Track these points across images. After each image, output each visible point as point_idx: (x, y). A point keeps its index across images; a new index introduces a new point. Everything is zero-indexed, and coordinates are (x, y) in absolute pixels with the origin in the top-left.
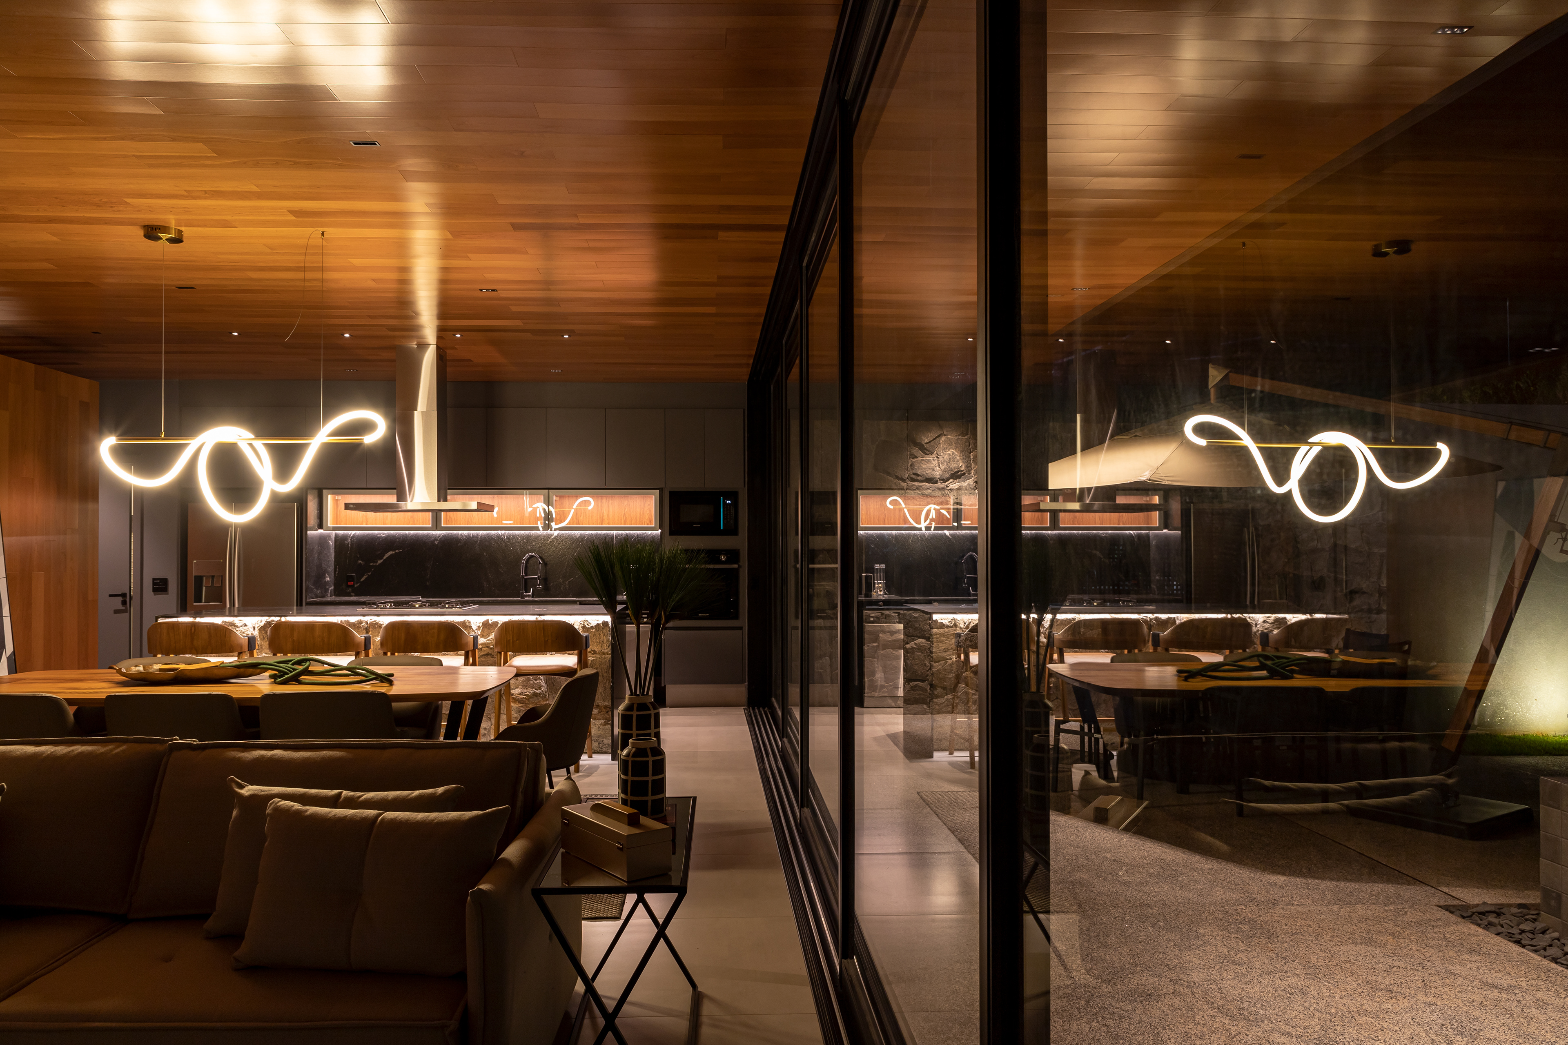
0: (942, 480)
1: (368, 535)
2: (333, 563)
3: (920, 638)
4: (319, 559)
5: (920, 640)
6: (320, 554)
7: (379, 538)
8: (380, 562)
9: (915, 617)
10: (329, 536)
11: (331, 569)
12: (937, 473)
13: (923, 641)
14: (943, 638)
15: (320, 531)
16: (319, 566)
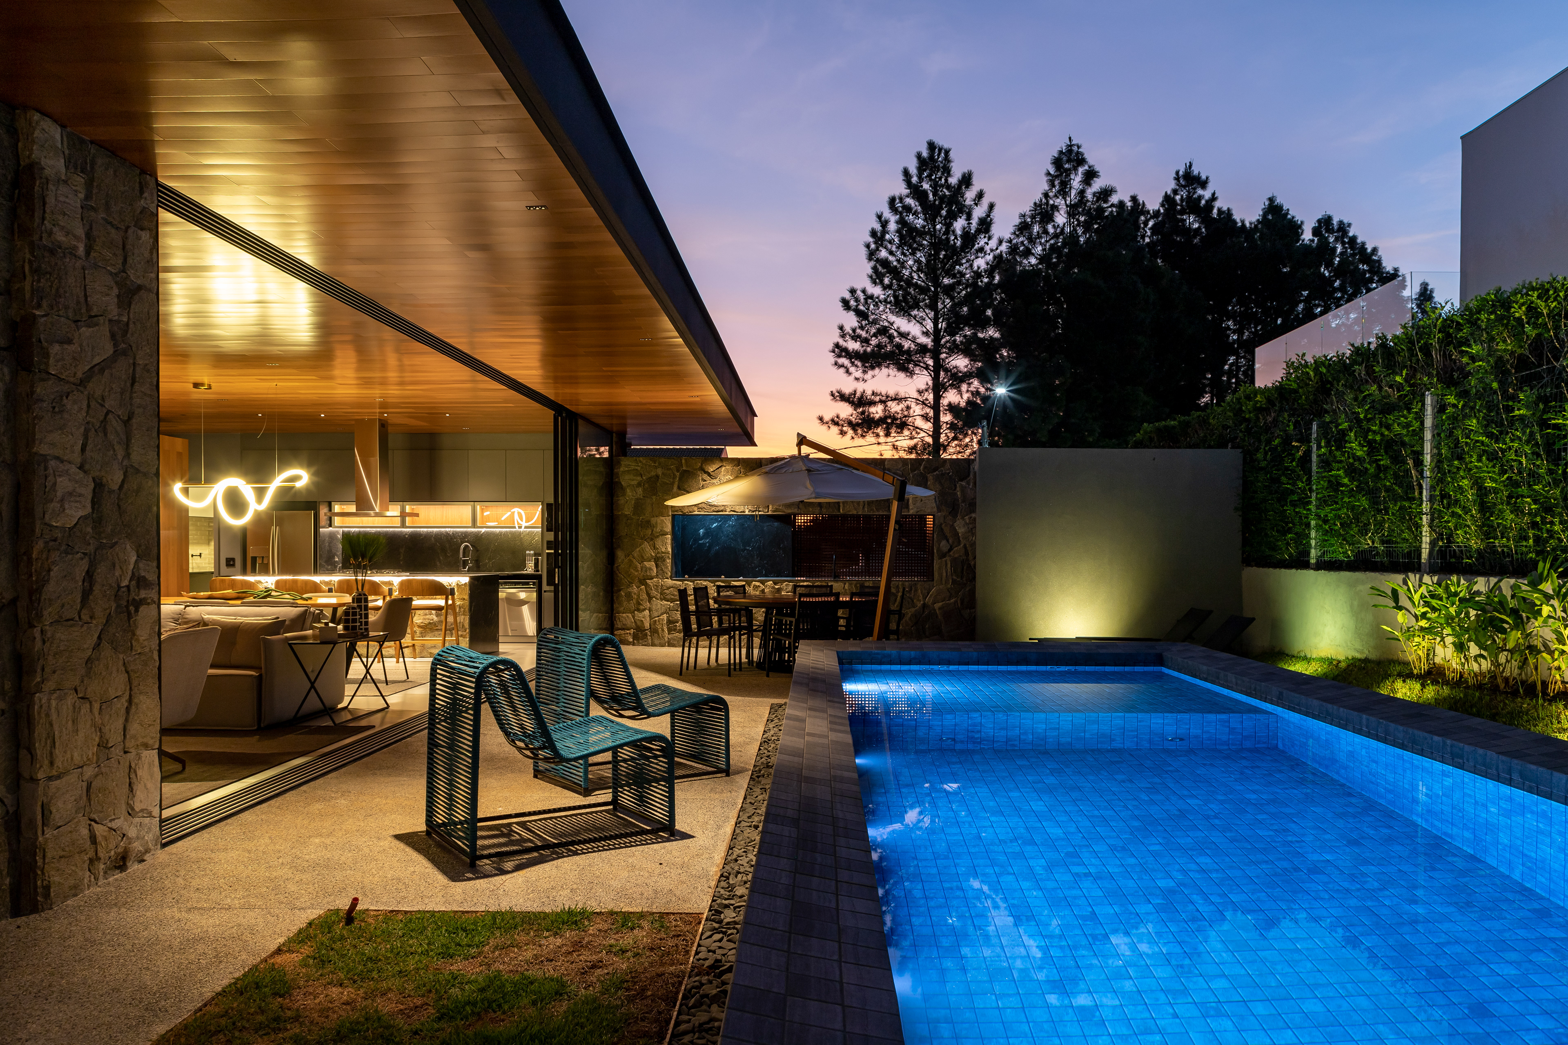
2: (341, 549)
4: (329, 546)
6: (330, 543)
7: (370, 533)
10: (337, 533)
15: (331, 530)
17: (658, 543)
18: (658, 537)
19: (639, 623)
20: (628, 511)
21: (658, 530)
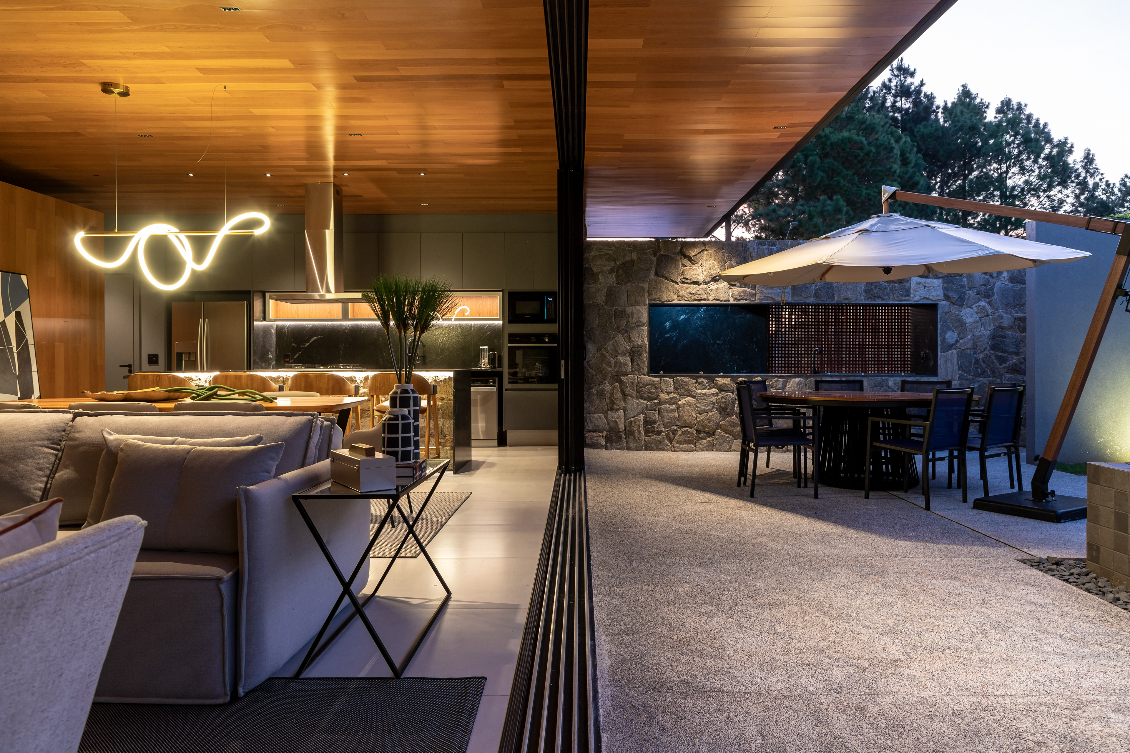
0: (705, 282)
1: (299, 325)
2: (275, 346)
3: (688, 396)
4: (264, 342)
5: (689, 398)
6: (264, 338)
7: (306, 328)
8: (307, 344)
9: (685, 382)
10: (271, 326)
11: (273, 349)
12: (701, 278)
13: (691, 398)
14: (705, 397)
15: (264, 323)
16: (264, 347)
17: (634, 336)
18: (633, 328)
19: (612, 424)
20: (600, 299)
21: (634, 320)
